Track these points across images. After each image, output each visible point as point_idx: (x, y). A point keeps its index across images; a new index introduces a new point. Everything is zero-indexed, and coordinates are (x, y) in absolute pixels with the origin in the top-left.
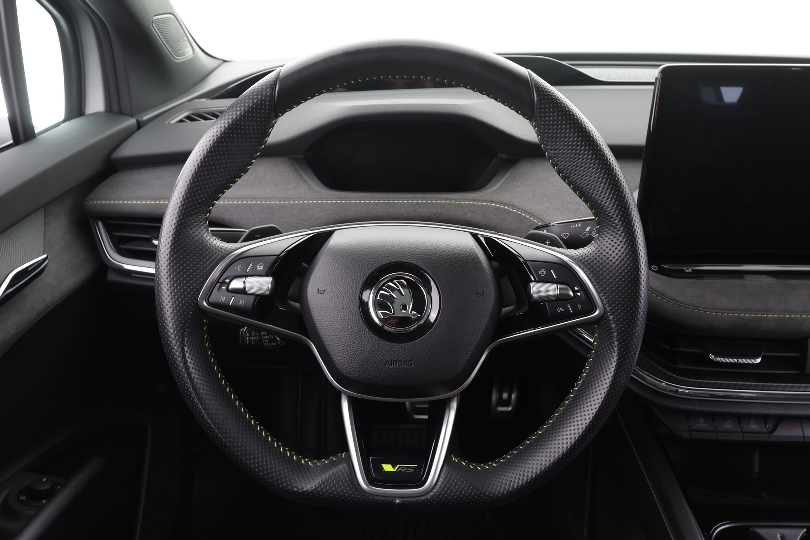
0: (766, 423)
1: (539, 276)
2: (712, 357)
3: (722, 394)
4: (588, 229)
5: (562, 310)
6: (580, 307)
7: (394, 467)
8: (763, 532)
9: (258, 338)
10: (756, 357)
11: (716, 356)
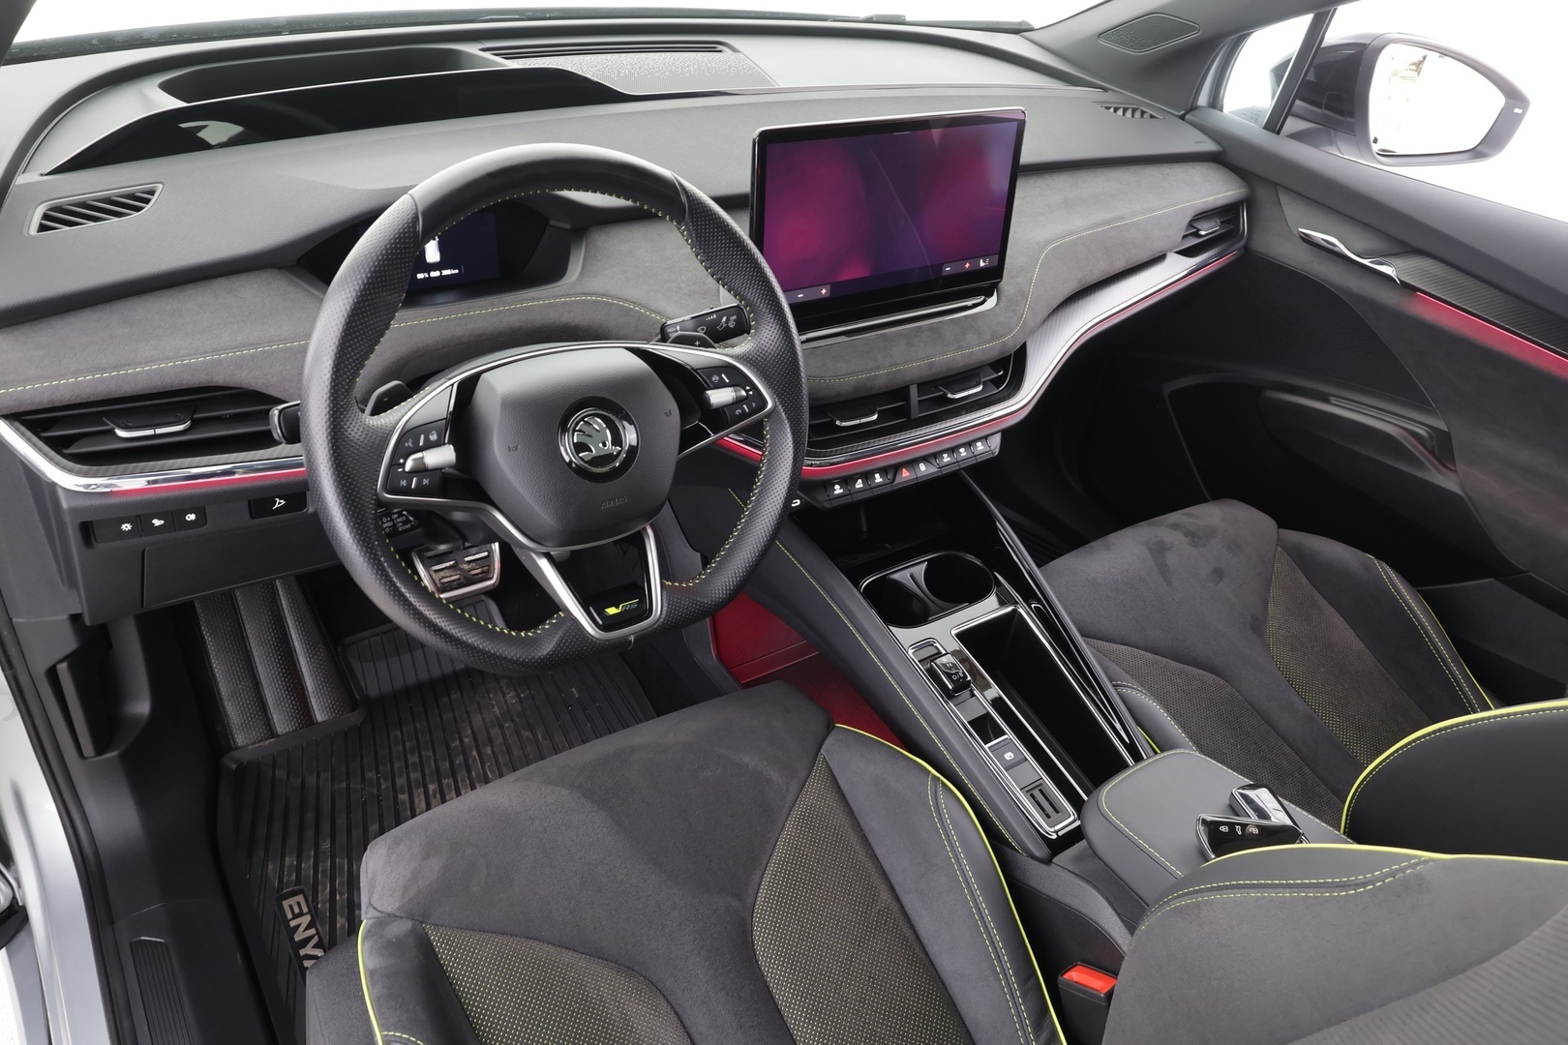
0: (887, 474)
1: (713, 382)
2: (838, 423)
3: (843, 459)
4: (724, 319)
5: (740, 411)
6: (754, 405)
7: (617, 607)
8: (895, 576)
9: (390, 524)
10: (872, 414)
11: (842, 421)
